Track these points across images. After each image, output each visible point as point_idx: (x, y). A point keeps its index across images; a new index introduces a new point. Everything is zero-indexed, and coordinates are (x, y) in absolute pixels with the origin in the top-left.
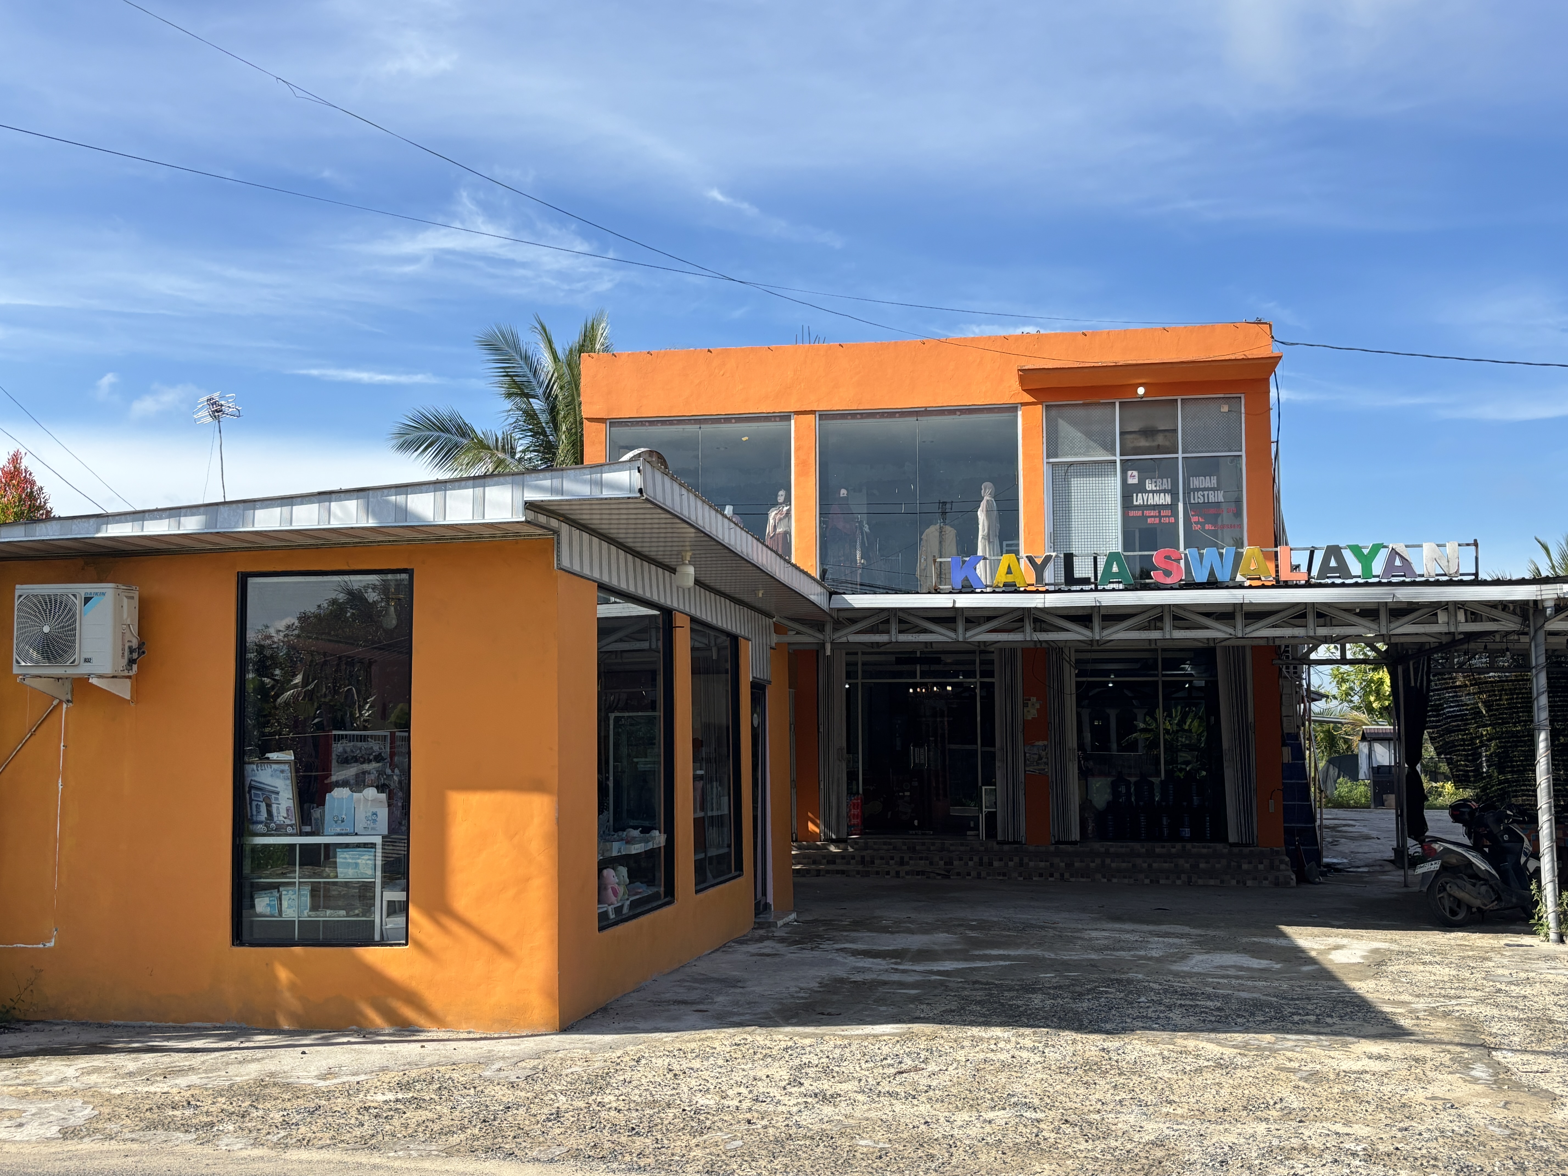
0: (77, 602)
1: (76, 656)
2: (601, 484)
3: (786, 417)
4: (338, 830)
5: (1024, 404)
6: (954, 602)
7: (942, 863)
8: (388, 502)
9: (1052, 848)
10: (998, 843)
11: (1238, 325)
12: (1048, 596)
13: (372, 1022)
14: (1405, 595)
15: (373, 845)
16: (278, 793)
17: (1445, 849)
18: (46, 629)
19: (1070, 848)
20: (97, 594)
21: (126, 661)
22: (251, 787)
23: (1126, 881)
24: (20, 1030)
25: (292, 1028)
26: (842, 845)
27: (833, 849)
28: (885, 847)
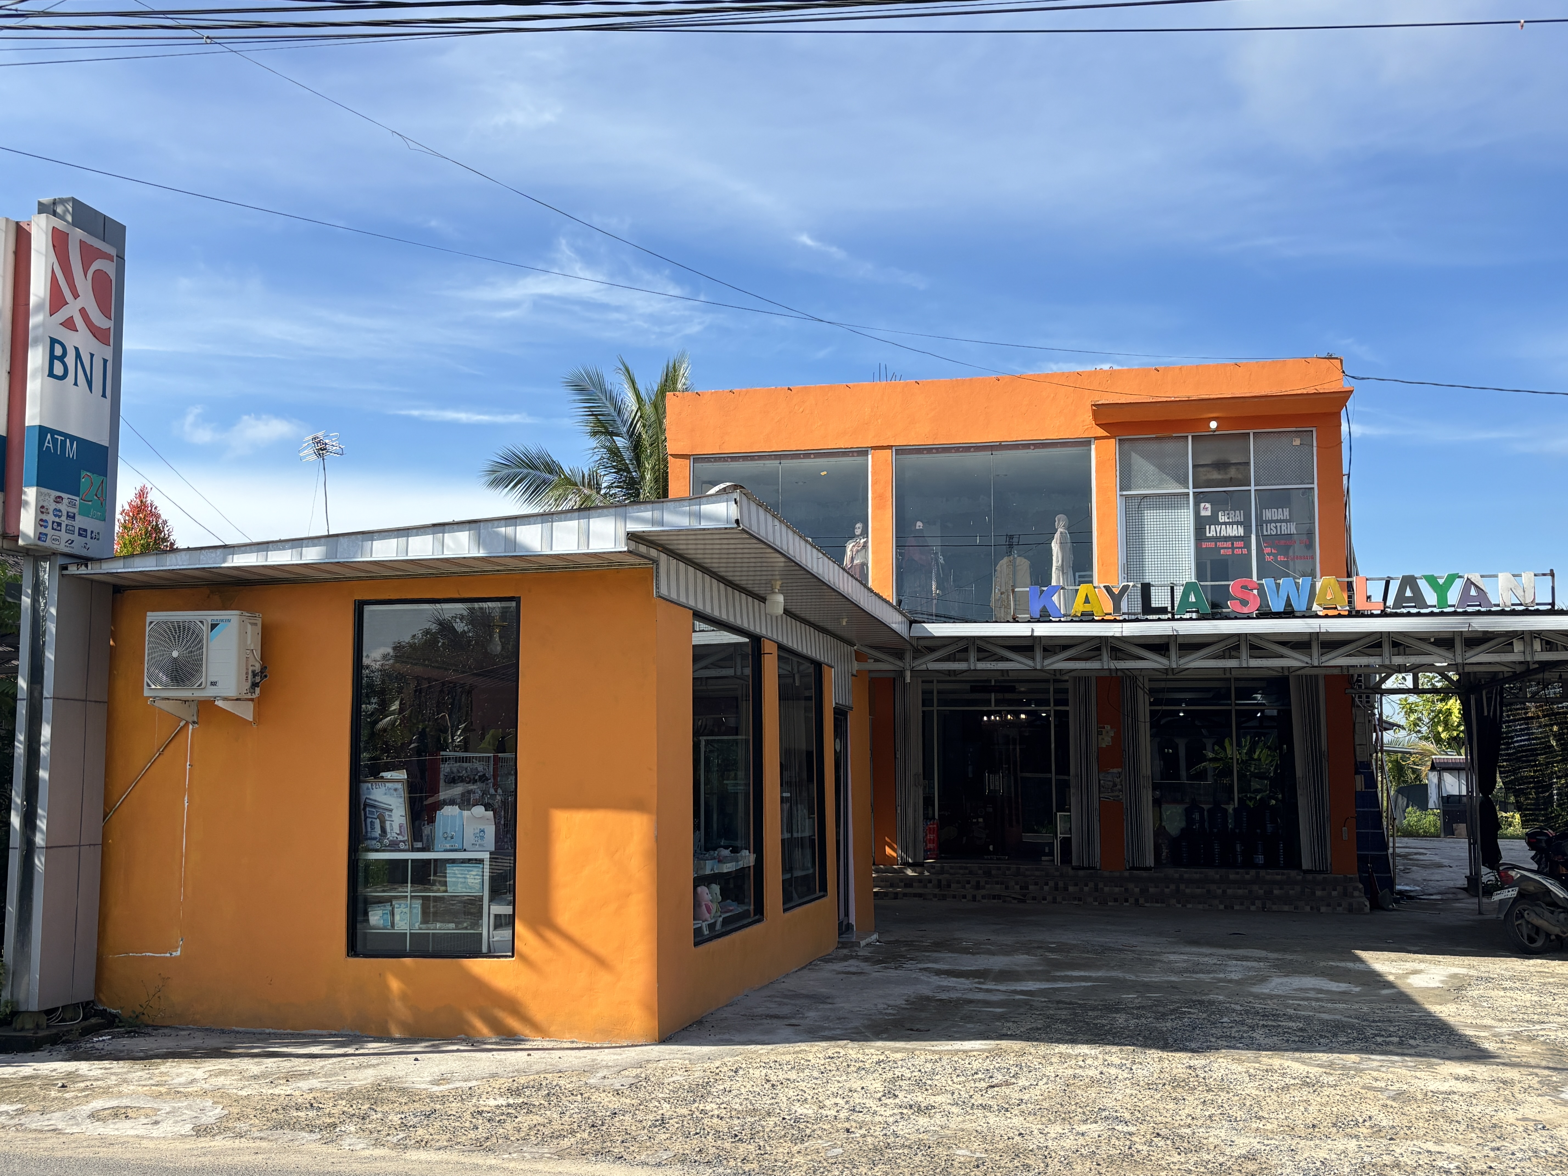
0: (204, 628)
1: (203, 679)
2: (699, 516)
3: (863, 452)
4: (448, 847)
5: (1096, 438)
6: (1033, 630)
7: (1018, 887)
8: (498, 534)
9: (1127, 874)
10: (1073, 868)
11: (1309, 360)
12: (1125, 625)
13: (479, 1032)
14: (1480, 624)
15: (480, 861)
16: (391, 811)
17: (1523, 876)
18: (175, 654)
19: (1144, 874)
20: (222, 621)
21: (249, 684)
22: (366, 805)
23: (1201, 906)
24: (150, 1035)
25: (403, 1036)
26: (919, 869)
27: (910, 872)
28: (961, 871)
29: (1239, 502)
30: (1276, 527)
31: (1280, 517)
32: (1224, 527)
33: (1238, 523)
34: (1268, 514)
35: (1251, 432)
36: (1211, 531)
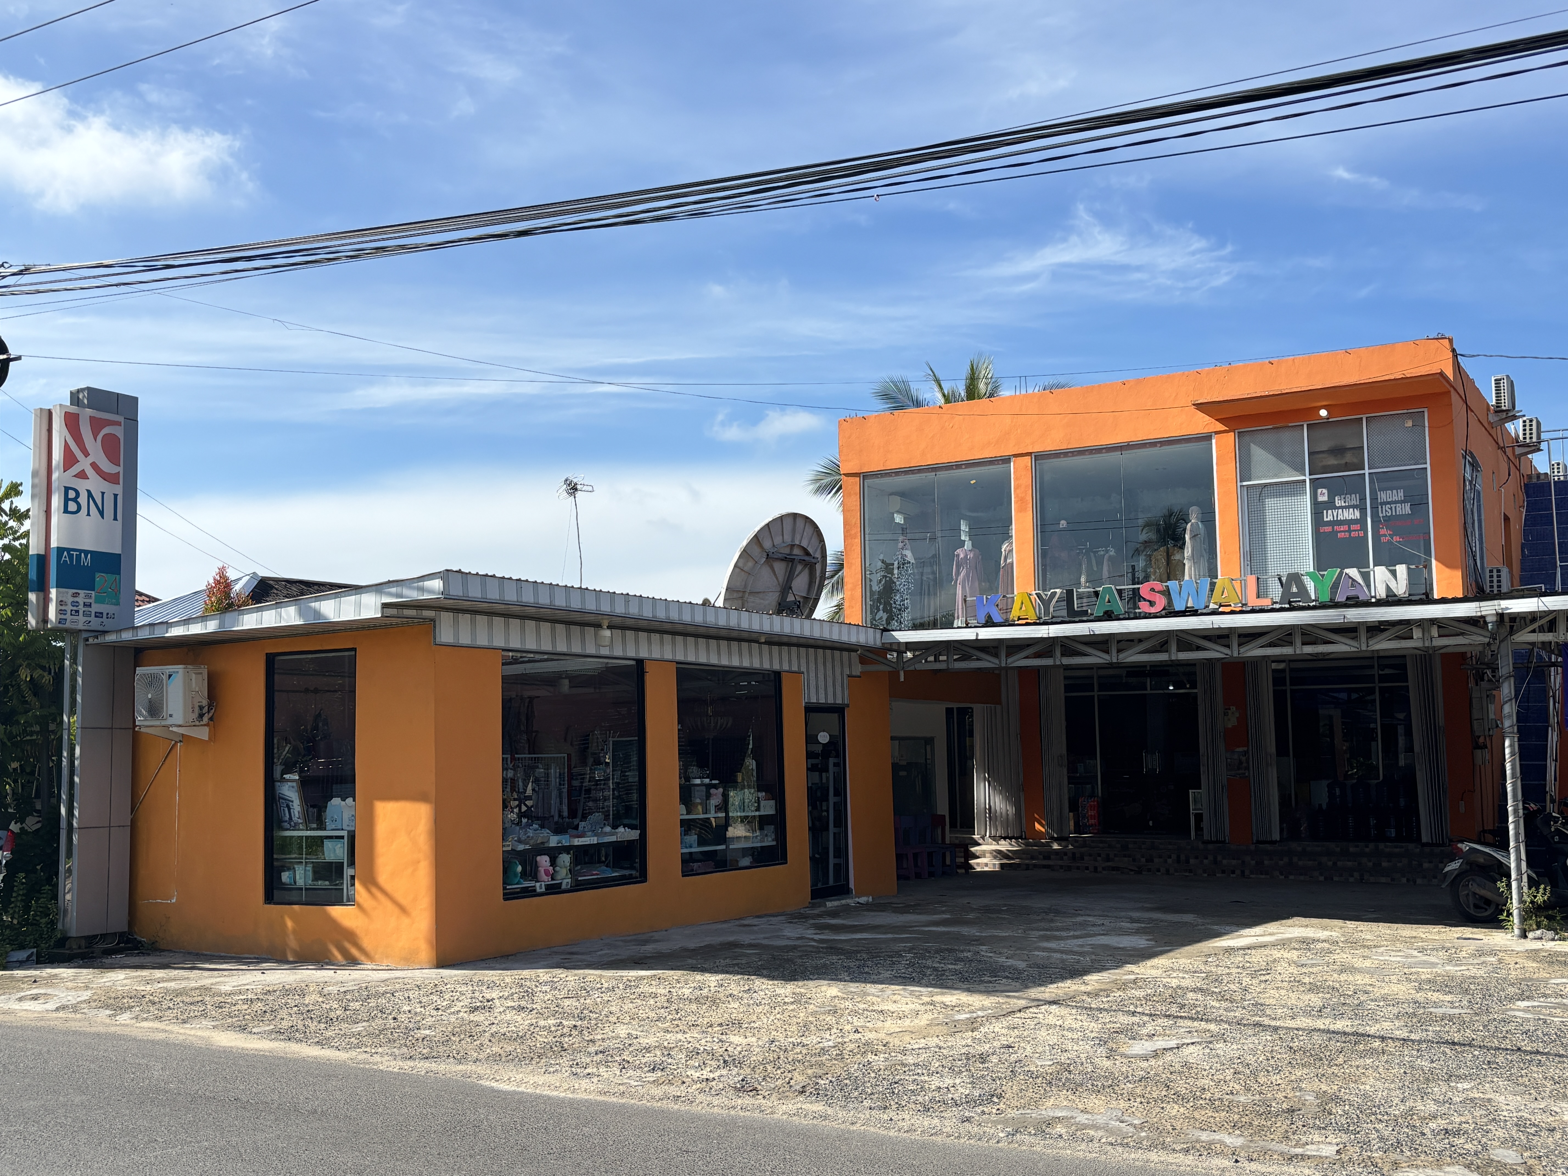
0: (164, 677)
1: (164, 714)
3: (1006, 460)
4: (333, 827)
5: (1217, 433)
6: (977, 634)
8: (310, 607)
9: (1253, 847)
10: (1204, 842)
11: (1417, 342)
12: (1051, 627)
14: (1354, 615)
15: (342, 837)
16: (292, 802)
17: (1471, 848)
18: (150, 696)
20: (174, 672)
21: (196, 715)
22: (280, 798)
25: (295, 960)
26: (1064, 843)
27: (1056, 846)
29: (1354, 487)
30: (1391, 509)
31: (1395, 498)
32: (1340, 511)
33: (1354, 507)
34: (1383, 496)
35: (1364, 417)
36: (1329, 516)
